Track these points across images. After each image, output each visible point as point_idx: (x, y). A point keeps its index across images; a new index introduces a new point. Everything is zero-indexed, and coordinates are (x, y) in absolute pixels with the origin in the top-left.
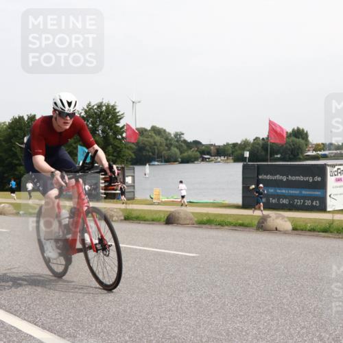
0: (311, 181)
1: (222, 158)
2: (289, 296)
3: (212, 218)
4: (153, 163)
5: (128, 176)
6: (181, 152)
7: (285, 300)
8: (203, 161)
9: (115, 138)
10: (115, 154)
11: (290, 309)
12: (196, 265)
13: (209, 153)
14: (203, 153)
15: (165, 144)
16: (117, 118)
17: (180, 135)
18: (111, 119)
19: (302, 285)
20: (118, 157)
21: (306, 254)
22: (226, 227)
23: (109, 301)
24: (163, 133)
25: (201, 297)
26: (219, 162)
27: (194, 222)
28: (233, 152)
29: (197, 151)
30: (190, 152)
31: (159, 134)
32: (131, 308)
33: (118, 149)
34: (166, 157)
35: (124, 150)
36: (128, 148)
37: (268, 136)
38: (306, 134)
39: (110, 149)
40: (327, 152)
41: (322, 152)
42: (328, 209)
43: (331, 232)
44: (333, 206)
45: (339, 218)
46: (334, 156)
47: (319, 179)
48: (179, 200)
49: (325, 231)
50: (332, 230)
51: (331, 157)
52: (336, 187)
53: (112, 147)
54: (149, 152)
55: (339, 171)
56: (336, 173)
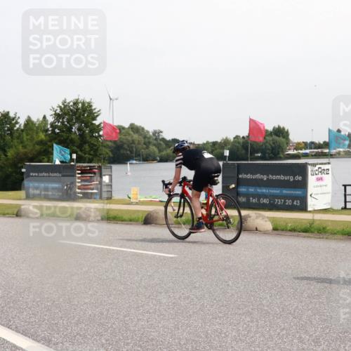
2: (269, 298)
4: (131, 162)
5: (105, 175)
6: (160, 151)
7: (265, 302)
9: (92, 136)
10: (92, 153)
11: (270, 311)
12: (174, 266)
15: (143, 142)
16: (93, 115)
17: (158, 133)
18: (87, 116)
19: (283, 286)
20: (95, 155)
21: (287, 255)
23: (85, 304)
24: (141, 131)
25: (179, 299)
27: (173, 222)
28: (212, 151)
30: (168, 151)
31: (137, 132)
32: (108, 310)
33: (95, 148)
34: (145, 156)
35: (101, 148)
36: (105, 147)
37: (249, 134)
38: (287, 132)
39: (87, 147)
40: (308, 151)
41: (304, 151)
42: (309, 209)
43: (312, 232)
44: (314, 205)
45: (319, 218)
46: (315, 155)
47: (300, 178)
48: (158, 200)
49: (305, 231)
50: (312, 230)
51: (312, 156)
52: (317, 186)
53: (89, 145)
54: (126, 150)
55: (320, 170)
56: (317, 172)
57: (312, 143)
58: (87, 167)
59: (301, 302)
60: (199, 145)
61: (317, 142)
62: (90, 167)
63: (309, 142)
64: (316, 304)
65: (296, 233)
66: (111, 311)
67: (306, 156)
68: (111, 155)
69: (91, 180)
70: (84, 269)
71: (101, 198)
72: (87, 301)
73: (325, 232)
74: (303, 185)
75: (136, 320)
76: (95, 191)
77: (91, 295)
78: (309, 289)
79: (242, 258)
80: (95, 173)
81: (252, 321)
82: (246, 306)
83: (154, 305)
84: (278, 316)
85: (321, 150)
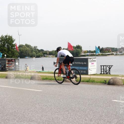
0: (83, 64)
1: (51, 56)
2: (75, 105)
3: (48, 77)
4: (26, 57)
5: (17, 62)
6: (36, 54)
7: (73, 107)
8: (44, 57)
9: (12, 48)
10: (12, 54)
11: (75, 110)
12: (41, 94)
13: (46, 54)
14: (44, 54)
15: (30, 50)
16: (13, 41)
17: (36, 47)
18: (10, 41)
19: (79, 101)
20: (13, 55)
21: (81, 90)
22: (53, 81)
23: (9, 108)
24: (30, 46)
25: (43, 106)
26: (50, 57)
27: (41, 79)
28: (55, 54)
29: (42, 53)
30: (39, 54)
31: (28, 47)
32: (17, 111)
33: (13, 52)
34: (31, 55)
35: (15, 52)
36: (17, 52)
37: (68, 48)
38: (81, 47)
39: (10, 52)
40: (88, 54)
41: (87, 54)
42: (89, 74)
43: (90, 82)
44: (91, 73)
45: (92, 77)
46: (91, 55)
47: (86, 63)
48: (36, 71)
49: (88, 82)
50: (90, 81)
51: (90, 55)
52: (92, 66)
53: (11, 52)
54: (24, 53)
55: (93, 60)
56: (92, 61)
57: (90, 51)
58: (10, 59)
59: (86, 107)
60: (50, 51)
61: (91, 51)
62: (11, 59)
63: (89, 51)
64: (91, 107)
65: (84, 83)
66: (18, 111)
67: (88, 55)
68: (19, 55)
69: (11, 64)
70: (9, 96)
71: (15, 70)
72: (10, 107)
73: (94, 82)
74: (87, 66)
75: (27, 114)
76: (13, 68)
77: (11, 105)
78: (88, 102)
79: (66, 91)
80: (13, 62)
81: (69, 114)
82: (66, 108)
83: (34, 108)
84: (78, 112)
85: (93, 54)
